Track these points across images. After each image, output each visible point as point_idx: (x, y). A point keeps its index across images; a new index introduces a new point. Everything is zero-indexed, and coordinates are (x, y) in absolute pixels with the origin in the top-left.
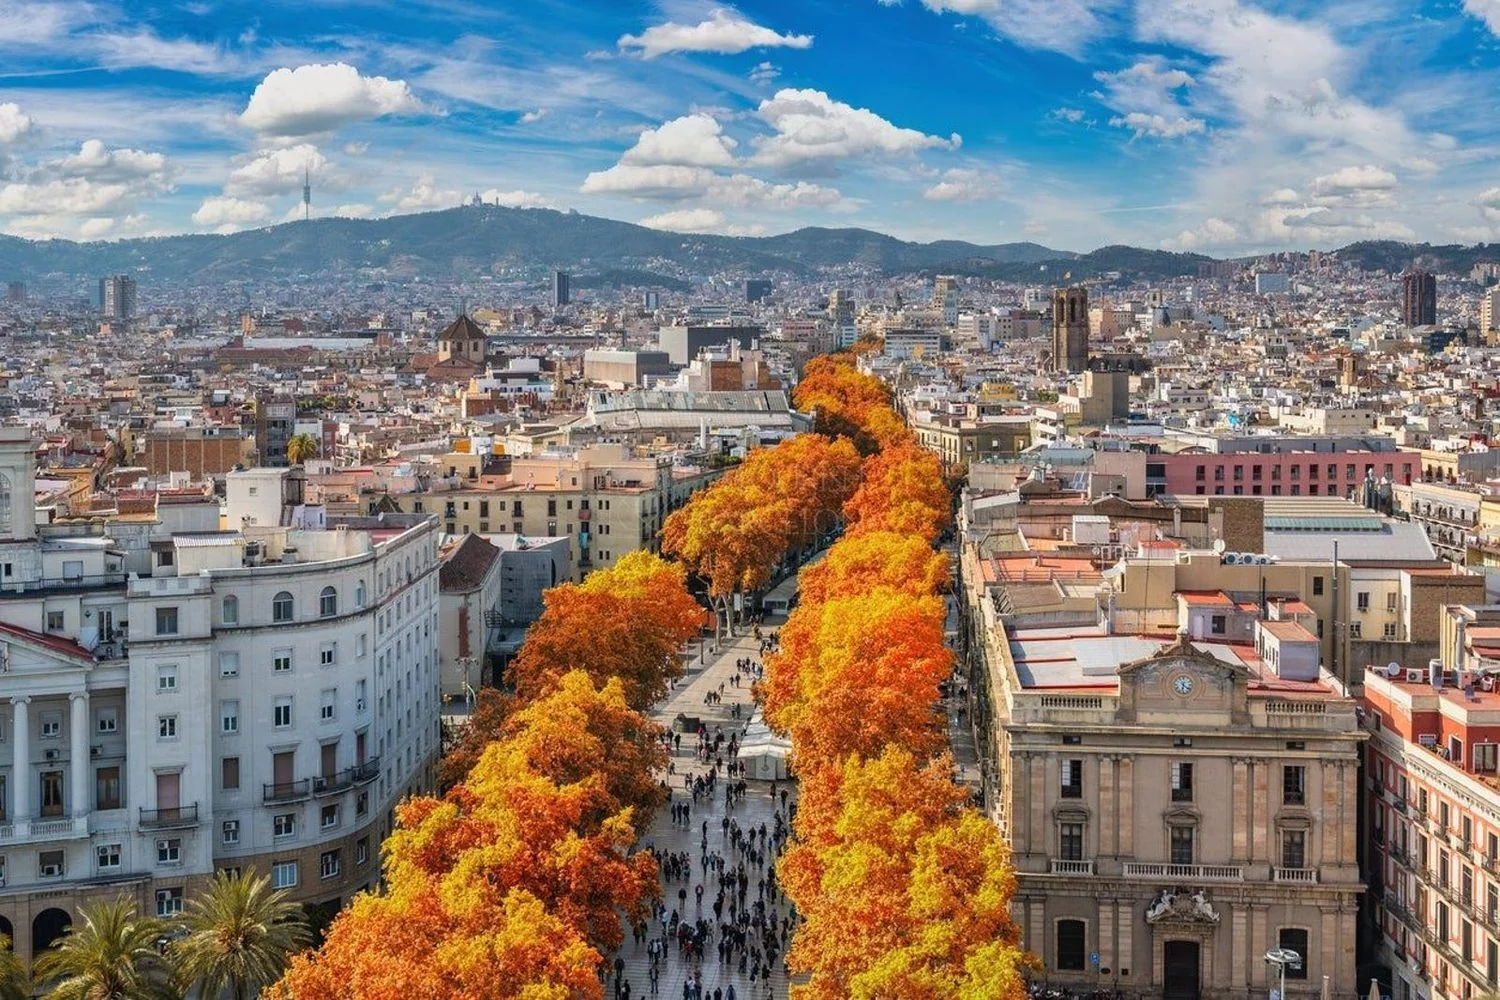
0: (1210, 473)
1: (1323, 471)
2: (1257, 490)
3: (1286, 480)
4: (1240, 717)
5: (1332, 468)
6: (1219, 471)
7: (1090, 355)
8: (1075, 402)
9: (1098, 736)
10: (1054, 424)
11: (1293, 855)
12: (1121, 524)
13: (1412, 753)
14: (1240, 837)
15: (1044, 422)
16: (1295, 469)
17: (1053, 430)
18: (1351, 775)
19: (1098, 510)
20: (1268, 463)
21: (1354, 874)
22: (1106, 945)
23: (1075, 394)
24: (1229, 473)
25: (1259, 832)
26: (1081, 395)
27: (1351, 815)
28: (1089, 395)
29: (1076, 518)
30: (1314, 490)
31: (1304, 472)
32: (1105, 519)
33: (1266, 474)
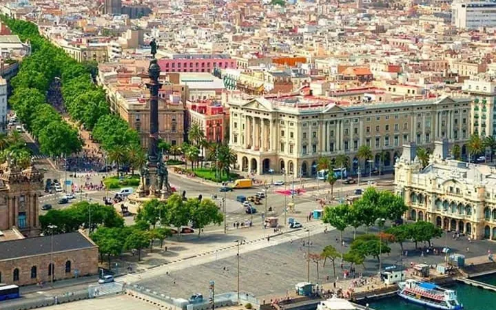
0: (170, 65)
1: (206, 64)
2: (179, 71)
3: (194, 67)
4: (165, 107)
5: (208, 64)
6: (173, 64)
7: (123, 5)
8: (125, 40)
9: (142, 110)
10: (117, 48)
11: (174, 129)
12: (143, 79)
13: (191, 111)
14: (165, 126)
15: (113, 46)
16: (197, 64)
17: (118, 50)
18: (183, 116)
19: (138, 76)
20: (188, 62)
21: (183, 131)
22: (144, 144)
23: (125, 37)
24: (176, 65)
25: (168, 125)
26: (127, 38)
27: (183, 122)
28: (130, 38)
29: (133, 78)
30: (203, 71)
31: (200, 65)
32: (140, 78)
33: (188, 65)
